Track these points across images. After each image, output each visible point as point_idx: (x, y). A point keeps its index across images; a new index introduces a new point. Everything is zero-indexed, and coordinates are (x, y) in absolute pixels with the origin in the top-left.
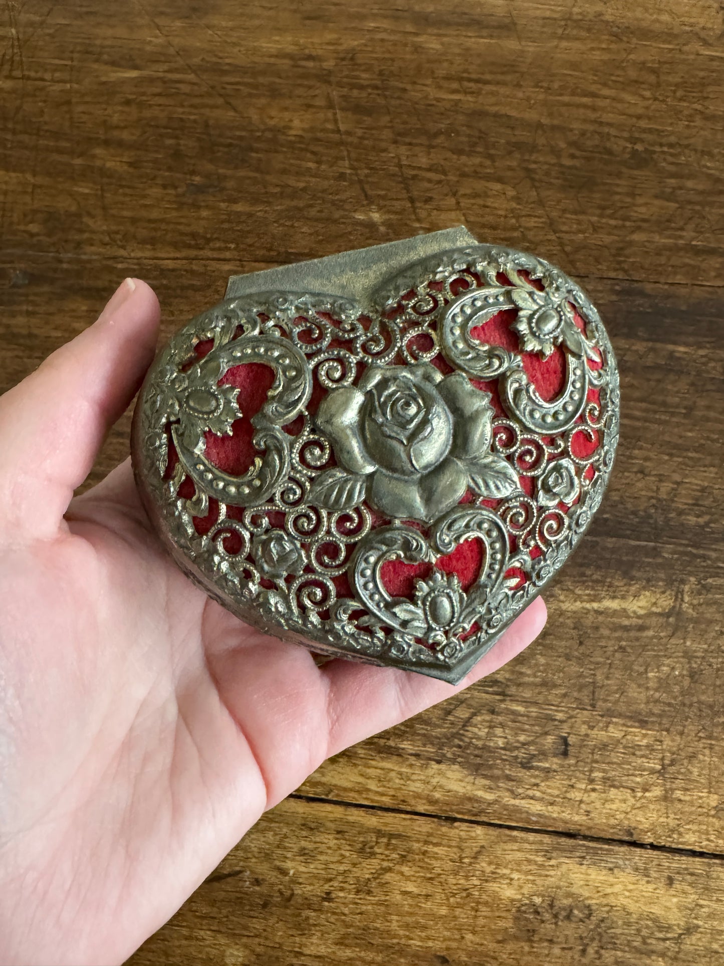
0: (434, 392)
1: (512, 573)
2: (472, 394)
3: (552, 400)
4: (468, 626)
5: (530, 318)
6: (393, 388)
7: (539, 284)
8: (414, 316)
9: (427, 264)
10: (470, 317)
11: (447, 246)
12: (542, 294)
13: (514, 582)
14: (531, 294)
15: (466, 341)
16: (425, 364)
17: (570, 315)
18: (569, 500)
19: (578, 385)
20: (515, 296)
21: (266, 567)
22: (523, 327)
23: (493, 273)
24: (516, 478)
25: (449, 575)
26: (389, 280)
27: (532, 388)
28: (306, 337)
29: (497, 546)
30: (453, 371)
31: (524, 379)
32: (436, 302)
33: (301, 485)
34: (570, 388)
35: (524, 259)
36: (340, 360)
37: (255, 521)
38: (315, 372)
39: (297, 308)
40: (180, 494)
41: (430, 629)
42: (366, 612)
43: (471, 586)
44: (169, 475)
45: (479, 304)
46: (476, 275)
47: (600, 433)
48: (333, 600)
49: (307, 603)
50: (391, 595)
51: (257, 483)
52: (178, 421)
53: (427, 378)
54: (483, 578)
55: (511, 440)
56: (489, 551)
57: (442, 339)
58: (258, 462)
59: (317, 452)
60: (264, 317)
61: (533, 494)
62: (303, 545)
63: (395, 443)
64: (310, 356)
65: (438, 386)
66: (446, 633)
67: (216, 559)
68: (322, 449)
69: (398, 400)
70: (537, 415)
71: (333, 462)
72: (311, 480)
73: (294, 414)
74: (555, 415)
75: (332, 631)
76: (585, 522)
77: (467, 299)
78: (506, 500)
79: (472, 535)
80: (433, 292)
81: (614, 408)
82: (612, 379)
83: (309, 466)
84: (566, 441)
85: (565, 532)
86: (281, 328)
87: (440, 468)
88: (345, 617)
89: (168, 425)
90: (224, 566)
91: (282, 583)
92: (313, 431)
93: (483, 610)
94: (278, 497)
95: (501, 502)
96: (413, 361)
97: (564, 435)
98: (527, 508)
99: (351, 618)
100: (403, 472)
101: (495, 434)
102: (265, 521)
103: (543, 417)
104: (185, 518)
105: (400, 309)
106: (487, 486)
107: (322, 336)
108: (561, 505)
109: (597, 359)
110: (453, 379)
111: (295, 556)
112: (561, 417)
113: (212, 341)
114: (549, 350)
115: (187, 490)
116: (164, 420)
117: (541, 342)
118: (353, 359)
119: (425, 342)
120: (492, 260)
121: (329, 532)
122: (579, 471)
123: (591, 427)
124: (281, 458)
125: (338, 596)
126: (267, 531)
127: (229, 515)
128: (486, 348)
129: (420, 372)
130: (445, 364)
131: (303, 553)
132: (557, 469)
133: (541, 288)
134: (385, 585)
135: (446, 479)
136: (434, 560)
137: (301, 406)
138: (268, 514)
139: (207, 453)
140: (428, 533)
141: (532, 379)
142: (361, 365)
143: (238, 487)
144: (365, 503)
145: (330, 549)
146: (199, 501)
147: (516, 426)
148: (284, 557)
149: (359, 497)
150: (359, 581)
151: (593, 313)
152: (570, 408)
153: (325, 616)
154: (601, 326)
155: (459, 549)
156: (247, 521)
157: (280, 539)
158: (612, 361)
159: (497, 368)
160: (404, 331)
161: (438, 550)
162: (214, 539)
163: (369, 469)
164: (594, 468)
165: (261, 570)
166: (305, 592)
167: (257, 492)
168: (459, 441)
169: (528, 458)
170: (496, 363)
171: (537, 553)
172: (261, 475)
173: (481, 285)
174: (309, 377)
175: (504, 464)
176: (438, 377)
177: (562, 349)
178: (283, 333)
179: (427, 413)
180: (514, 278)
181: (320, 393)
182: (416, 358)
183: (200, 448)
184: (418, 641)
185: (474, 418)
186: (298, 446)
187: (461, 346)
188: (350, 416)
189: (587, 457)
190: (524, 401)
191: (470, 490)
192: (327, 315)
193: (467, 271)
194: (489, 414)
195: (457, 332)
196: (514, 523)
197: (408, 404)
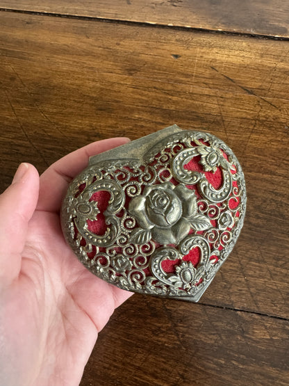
0: (173, 193)
1: (212, 258)
2: (187, 192)
3: (218, 189)
4: (198, 281)
5: (206, 158)
6: (156, 194)
7: (208, 144)
8: (161, 164)
9: (164, 141)
10: (183, 161)
11: (170, 133)
12: (209, 148)
13: (214, 261)
14: (205, 148)
15: (182, 171)
16: (167, 183)
17: (221, 154)
18: (231, 226)
19: (228, 181)
20: (199, 150)
21: (117, 269)
22: (204, 162)
23: (189, 142)
24: (209, 222)
25: (188, 262)
26: (149, 150)
27: (211, 185)
28: (120, 178)
29: (205, 249)
30: (178, 183)
31: (207, 183)
32: (169, 157)
33: (126, 236)
34: (225, 183)
35: (201, 135)
36: (134, 185)
37: (110, 252)
38: (126, 191)
39: (116, 166)
40: (81, 245)
41: (184, 284)
42: (158, 281)
43: (197, 265)
44: (75, 238)
45: (185, 155)
46: (183, 144)
47: (239, 199)
48: (145, 278)
49: (135, 280)
50: (167, 273)
51: (109, 238)
52: (76, 217)
53: (169, 187)
54: (202, 261)
55: (205, 208)
56: (202, 251)
57: (173, 172)
58: (109, 230)
59: (131, 223)
60: (104, 172)
61: (217, 226)
62: (130, 259)
63: (160, 216)
64: (123, 185)
65: (174, 190)
66: (190, 284)
67: (98, 268)
68: (132, 221)
69: (159, 198)
70: (214, 196)
71: (137, 226)
72: (130, 234)
73: (119, 209)
74: (221, 194)
75: (146, 289)
76: (238, 233)
77: (180, 154)
78: (207, 230)
79: (195, 246)
80: (167, 153)
81: (243, 187)
82: (241, 176)
83: (128, 229)
84: (226, 204)
85: (231, 238)
86: (110, 175)
87: (179, 222)
88: (150, 284)
89: (73, 218)
90: (102, 270)
91: (124, 274)
92: (128, 215)
93: (203, 274)
94: (118, 242)
95: (204, 232)
96: (163, 182)
97: (226, 202)
98: (215, 232)
99: (152, 283)
100: (165, 226)
101: (198, 205)
102: (114, 252)
103: (216, 196)
104: (84, 254)
105: (155, 161)
106: (198, 227)
107: (126, 177)
108: (228, 229)
109: (234, 170)
110: (179, 187)
111: (127, 264)
112: (223, 195)
113: (85, 184)
114: (215, 170)
115: (83, 243)
116: (71, 217)
117: (212, 167)
118: (140, 184)
119: (166, 174)
120: (188, 137)
121: (139, 253)
122: (233, 214)
123: (235, 197)
124: (117, 227)
125: (147, 276)
126: (115, 255)
127: (100, 251)
128: (190, 172)
129: (166, 186)
130: (176, 181)
131: (131, 262)
132: (225, 215)
133: (209, 145)
134: (163, 269)
135: (182, 227)
136: (181, 258)
137: (122, 206)
138: (115, 249)
139: (89, 228)
140: (178, 248)
141: (210, 182)
142: (143, 187)
143: (102, 240)
144: (152, 240)
145: (141, 259)
146: (88, 246)
147: (206, 201)
148: (123, 264)
149: (149, 238)
150: (154, 270)
151: (230, 151)
152: (226, 191)
153: (143, 284)
154: (234, 156)
155: (191, 252)
156: (107, 252)
157: (121, 258)
158: (240, 169)
159: (196, 180)
160: (158, 170)
161: (182, 254)
162: (96, 260)
163: (151, 227)
164: (239, 212)
165: (115, 270)
166: (134, 276)
167: (109, 241)
168: (185, 210)
169: (212, 213)
170: (195, 178)
171: (221, 249)
172: (111, 235)
173: (185, 147)
174: (123, 194)
175: (204, 217)
176: (173, 187)
177: (220, 168)
178: (112, 178)
179: (171, 202)
180: (198, 143)
181: (128, 199)
182: (164, 181)
183: (86, 227)
184: (180, 288)
185: (190, 201)
186: (123, 222)
187: (180, 173)
188: (141, 207)
189: (235, 209)
190: (208, 191)
191: (191, 228)
192: (127, 167)
193: (179, 143)
194: (195, 198)
195: (178, 168)
196: (211, 239)
197: (163, 200)
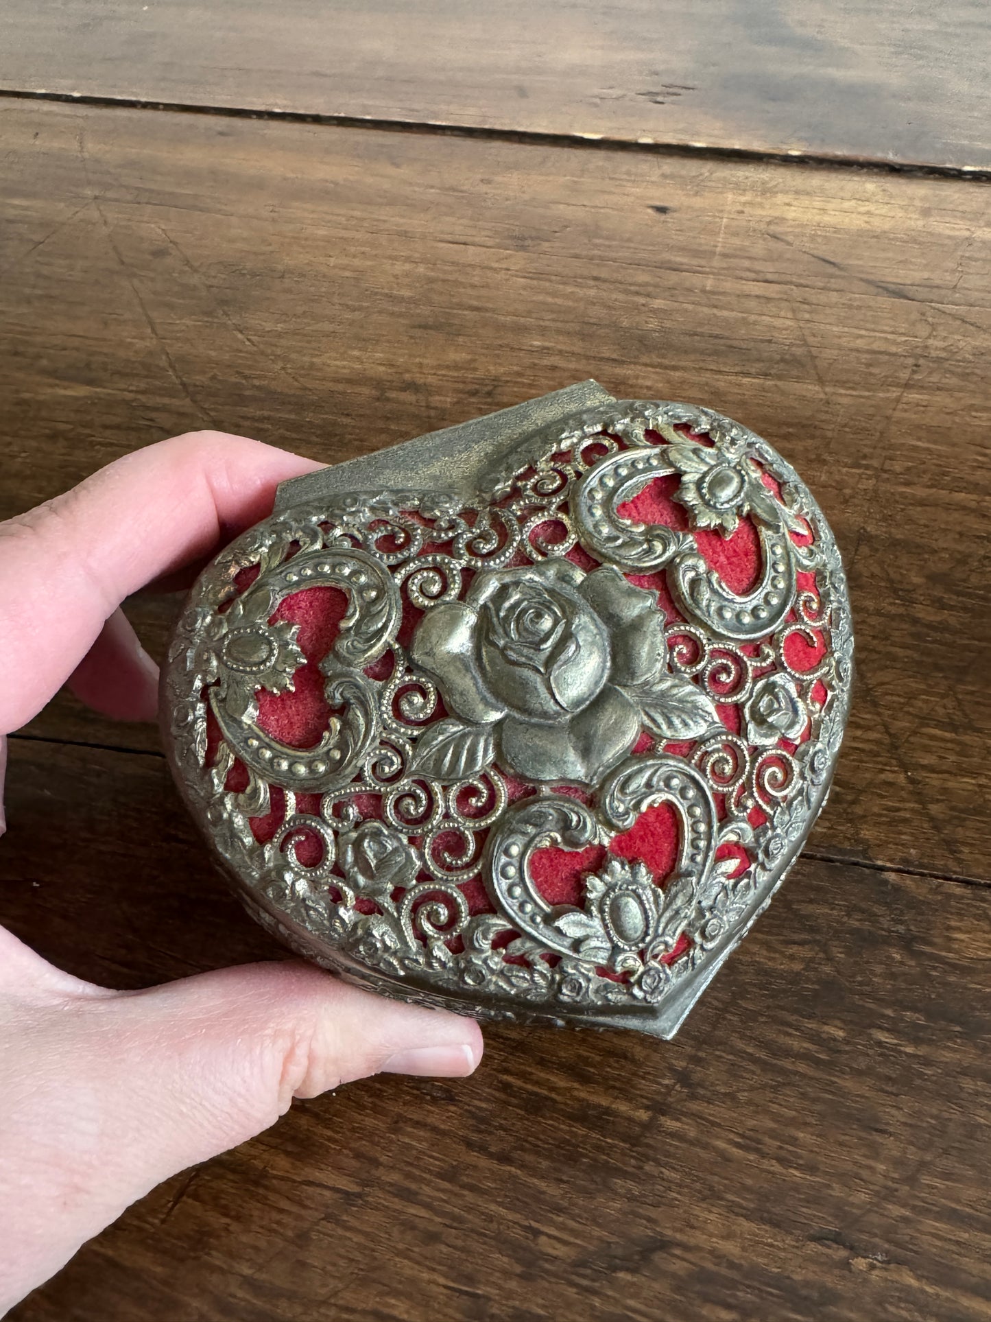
0: (576, 597)
1: (726, 852)
2: (630, 593)
3: (746, 592)
4: (672, 941)
5: (699, 484)
6: (516, 597)
7: (706, 439)
8: (536, 500)
9: (548, 433)
10: (615, 490)
11: (573, 407)
12: (712, 451)
13: (731, 865)
14: (696, 451)
15: (613, 523)
16: (557, 560)
17: (755, 474)
18: (795, 734)
19: (781, 568)
20: (673, 455)
21: (361, 880)
22: (691, 497)
23: (639, 432)
24: (711, 708)
25: (633, 862)
26: (498, 460)
27: (715, 576)
28: (389, 544)
29: (698, 811)
30: (598, 564)
31: (702, 567)
32: (564, 477)
33: (399, 752)
34: (769, 573)
35: (681, 411)
36: (437, 569)
37: (338, 811)
38: (404, 588)
39: (372, 509)
40: (228, 788)
41: (615, 951)
42: (516, 933)
43: (667, 878)
44: (210, 762)
45: (624, 472)
46: (616, 437)
47: (824, 633)
48: (465, 921)
49: (427, 927)
50: (550, 903)
51: (337, 755)
52: (218, 683)
53: (564, 578)
54: (685, 862)
55: (696, 654)
56: (687, 821)
57: (577, 521)
58: (336, 724)
59: (418, 699)
60: (327, 526)
61: (741, 731)
62: (412, 840)
63: (528, 673)
64: (394, 569)
65: (580, 588)
66: (641, 954)
67: (289, 877)
68: (424, 694)
69: (525, 611)
70: (728, 615)
71: (442, 712)
72: (414, 740)
73: (377, 649)
74: (755, 612)
75: (470, 968)
76: (825, 764)
77: (606, 466)
78: (702, 741)
79: (658, 798)
80: (559, 466)
81: (839, 598)
82: (831, 558)
83: (409, 723)
84: (776, 647)
85: (797, 783)
86: (352, 537)
87: (599, 702)
88: (486, 945)
89: (206, 688)
90: (302, 887)
91: (387, 902)
92: (409, 671)
93: (691, 913)
94: (368, 772)
95: (694, 744)
96: (540, 558)
97: (772, 640)
98: (733, 749)
99: (495, 945)
100: (545, 715)
101: (671, 647)
102: (353, 812)
103: (738, 616)
104: (239, 821)
105: (516, 493)
106: (670, 723)
107: (409, 540)
108: (785, 743)
109: (804, 531)
110: (600, 574)
111: (401, 859)
112: (764, 614)
113: (259, 565)
114: (734, 524)
115: (238, 781)
116: (198, 684)
117: (720, 514)
118: (458, 565)
119: (557, 531)
120: (637, 414)
121: (447, 816)
122: (802, 691)
123: (810, 625)
124: (367, 715)
125: (474, 912)
126: (357, 825)
127: (300, 808)
128: (642, 528)
129: (551, 573)
130: (586, 556)
131: (413, 852)
132: (770, 688)
133: (711, 443)
134: (539, 887)
135: (609, 716)
136: (606, 842)
137: (386, 637)
138: (358, 796)
139: (262, 723)
140: (593, 803)
141: (713, 565)
142: (469, 574)
143: (310, 765)
144: (495, 765)
145: (452, 842)
146: (256, 791)
147: (701, 633)
148: (384, 861)
149: (485, 756)
150: (500, 886)
151: (788, 471)
152: (775, 601)
153: (459, 947)
154: (802, 486)
155: (642, 822)
156: (328, 812)
157: (376, 835)
158: (826, 534)
159: (661, 554)
160: (523, 520)
161: (610, 825)
162: (282, 847)
163: (494, 716)
164: (824, 687)
165: (355, 886)
166: (424, 910)
167: (336, 767)
168: (620, 660)
169: (723, 677)
170: (658, 547)
171: (759, 818)
172: (342, 746)
173: (623, 448)
174: (397, 596)
175: (690, 688)
176: (579, 576)
177: (751, 521)
178: (356, 543)
179: (569, 624)
180: (669, 434)
181: (413, 616)
182: (544, 554)
183: (250, 715)
184: (600, 970)
185: (637, 626)
186: (389, 695)
187: (606, 530)
188: (460, 641)
189: (811, 669)
190: (706, 595)
191: (645, 730)
192: (416, 513)
193: (604, 433)
194: (659, 618)
195: (598, 512)
196: (718, 774)
197: (539, 615)
